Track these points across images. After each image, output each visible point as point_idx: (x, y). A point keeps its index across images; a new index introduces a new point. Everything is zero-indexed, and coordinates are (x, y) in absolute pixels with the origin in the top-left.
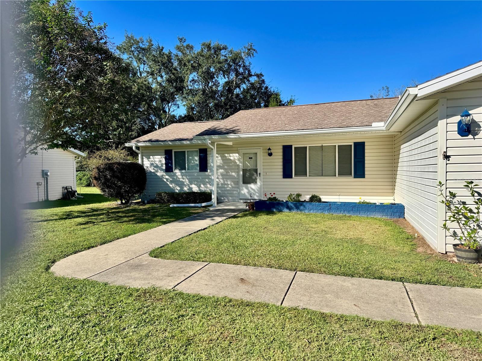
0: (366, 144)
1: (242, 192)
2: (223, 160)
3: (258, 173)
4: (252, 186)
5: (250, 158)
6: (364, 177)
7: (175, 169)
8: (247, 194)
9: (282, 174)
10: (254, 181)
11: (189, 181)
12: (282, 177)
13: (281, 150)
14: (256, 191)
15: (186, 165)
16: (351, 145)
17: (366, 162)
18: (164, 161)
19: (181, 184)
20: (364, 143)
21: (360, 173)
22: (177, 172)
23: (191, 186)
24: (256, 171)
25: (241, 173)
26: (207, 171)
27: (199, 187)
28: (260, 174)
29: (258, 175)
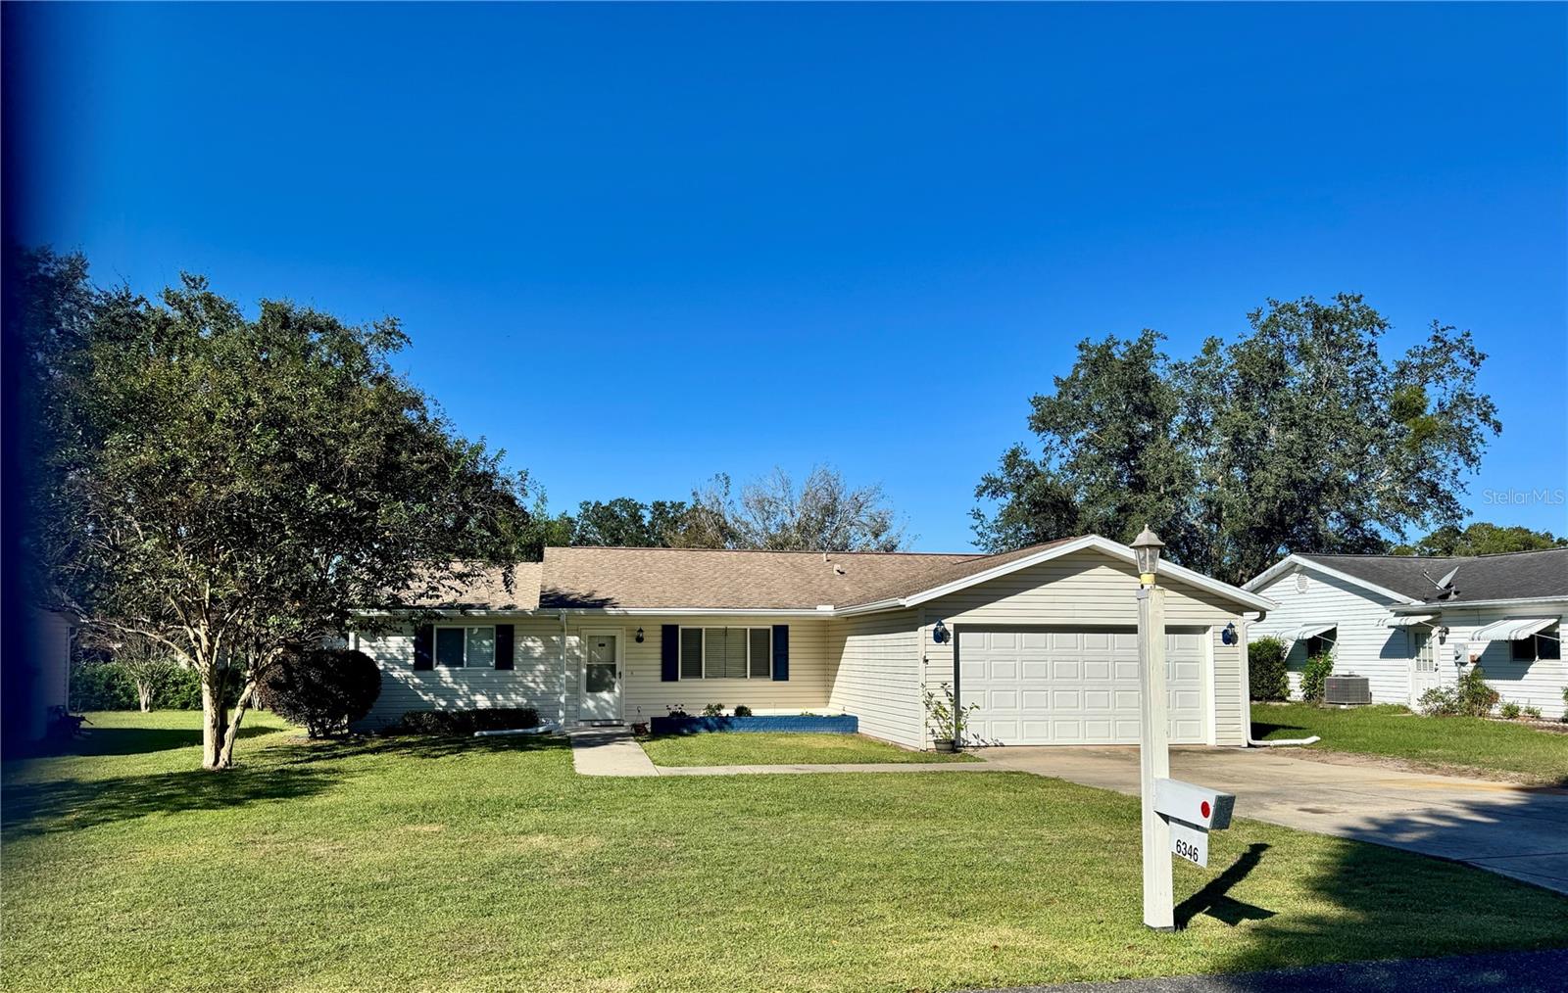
0: (790, 628)
1: (584, 706)
2: (546, 647)
3: (618, 671)
4: (605, 695)
5: (600, 645)
6: (787, 680)
7: (438, 664)
8: (592, 709)
9: (659, 673)
10: (610, 687)
11: (470, 688)
12: (659, 678)
13: (660, 633)
14: (612, 702)
15: (465, 655)
16: (769, 630)
17: (790, 656)
18: (411, 649)
19: (450, 694)
20: (787, 626)
21: (781, 674)
22: (443, 670)
23: (472, 698)
24: (613, 668)
25: (584, 671)
26: (512, 669)
27: (492, 698)
28: (620, 673)
29: (617, 676)
